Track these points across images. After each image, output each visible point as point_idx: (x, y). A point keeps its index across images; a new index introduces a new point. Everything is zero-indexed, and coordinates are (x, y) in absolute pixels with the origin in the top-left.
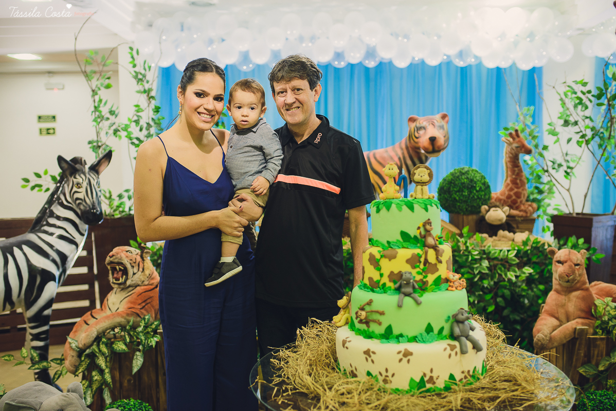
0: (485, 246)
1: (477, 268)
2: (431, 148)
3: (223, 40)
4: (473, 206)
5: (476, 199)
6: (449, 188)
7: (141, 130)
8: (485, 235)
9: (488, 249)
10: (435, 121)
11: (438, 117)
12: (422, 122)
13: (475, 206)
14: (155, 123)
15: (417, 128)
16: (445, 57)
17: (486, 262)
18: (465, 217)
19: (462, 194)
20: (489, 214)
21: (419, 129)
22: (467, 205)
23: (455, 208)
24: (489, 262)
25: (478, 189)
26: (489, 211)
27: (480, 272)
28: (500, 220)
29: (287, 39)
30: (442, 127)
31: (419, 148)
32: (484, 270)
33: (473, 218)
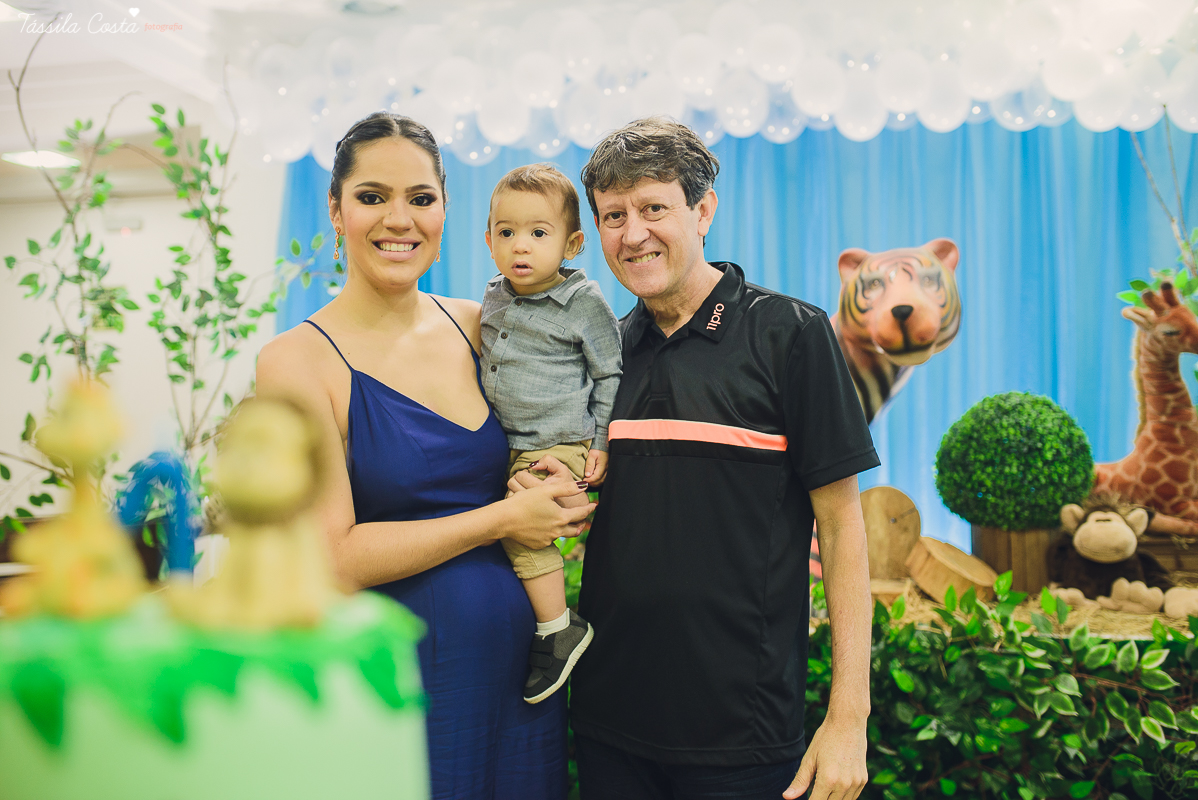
0: (1069, 630)
1: (1042, 698)
2: (898, 340)
3: (417, 91)
4: (1037, 505)
5: (1045, 486)
6: (965, 454)
7: (185, 308)
8: (1075, 593)
9: (1077, 641)
10: (914, 263)
11: (926, 251)
12: (875, 266)
13: (1041, 507)
14: (222, 290)
15: (862, 281)
16: (977, 110)
17: (1072, 680)
18: (1014, 537)
19: (1002, 472)
20: (1084, 527)
21: (868, 285)
22: (1018, 504)
23: (985, 509)
24: (1080, 681)
25: (1049, 456)
26: (1084, 520)
27: (1050, 713)
28: (1118, 550)
29: (568, 80)
30: (936, 279)
31: (868, 341)
32: (1065, 707)
33: (1036, 542)
